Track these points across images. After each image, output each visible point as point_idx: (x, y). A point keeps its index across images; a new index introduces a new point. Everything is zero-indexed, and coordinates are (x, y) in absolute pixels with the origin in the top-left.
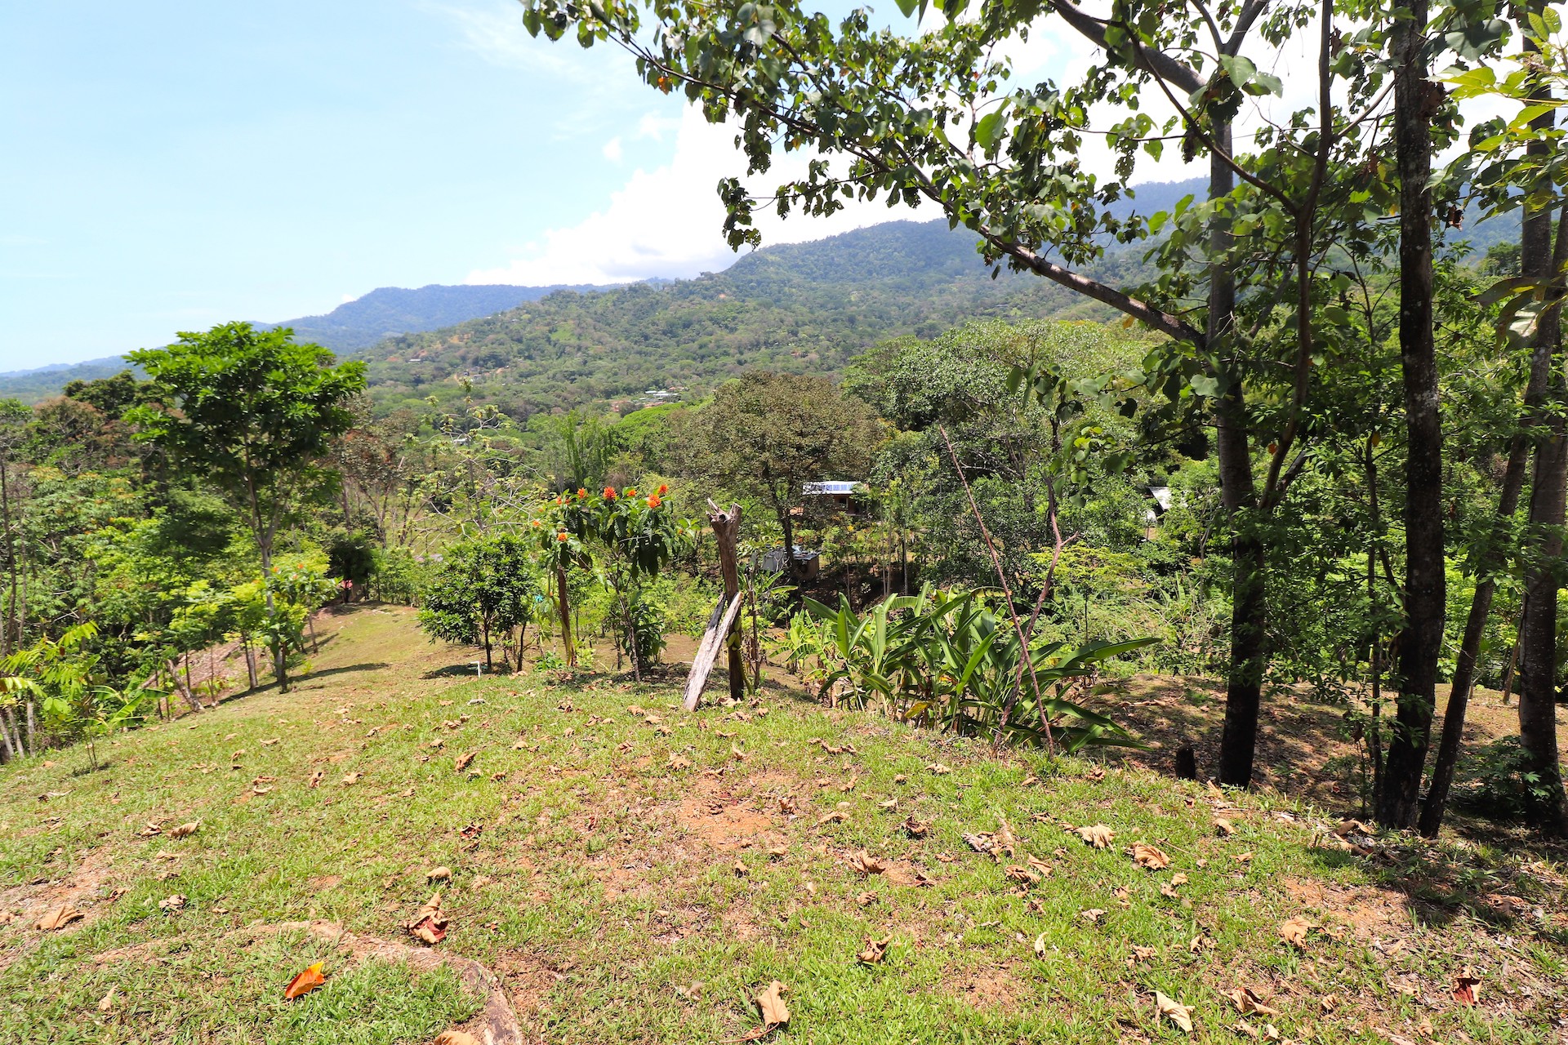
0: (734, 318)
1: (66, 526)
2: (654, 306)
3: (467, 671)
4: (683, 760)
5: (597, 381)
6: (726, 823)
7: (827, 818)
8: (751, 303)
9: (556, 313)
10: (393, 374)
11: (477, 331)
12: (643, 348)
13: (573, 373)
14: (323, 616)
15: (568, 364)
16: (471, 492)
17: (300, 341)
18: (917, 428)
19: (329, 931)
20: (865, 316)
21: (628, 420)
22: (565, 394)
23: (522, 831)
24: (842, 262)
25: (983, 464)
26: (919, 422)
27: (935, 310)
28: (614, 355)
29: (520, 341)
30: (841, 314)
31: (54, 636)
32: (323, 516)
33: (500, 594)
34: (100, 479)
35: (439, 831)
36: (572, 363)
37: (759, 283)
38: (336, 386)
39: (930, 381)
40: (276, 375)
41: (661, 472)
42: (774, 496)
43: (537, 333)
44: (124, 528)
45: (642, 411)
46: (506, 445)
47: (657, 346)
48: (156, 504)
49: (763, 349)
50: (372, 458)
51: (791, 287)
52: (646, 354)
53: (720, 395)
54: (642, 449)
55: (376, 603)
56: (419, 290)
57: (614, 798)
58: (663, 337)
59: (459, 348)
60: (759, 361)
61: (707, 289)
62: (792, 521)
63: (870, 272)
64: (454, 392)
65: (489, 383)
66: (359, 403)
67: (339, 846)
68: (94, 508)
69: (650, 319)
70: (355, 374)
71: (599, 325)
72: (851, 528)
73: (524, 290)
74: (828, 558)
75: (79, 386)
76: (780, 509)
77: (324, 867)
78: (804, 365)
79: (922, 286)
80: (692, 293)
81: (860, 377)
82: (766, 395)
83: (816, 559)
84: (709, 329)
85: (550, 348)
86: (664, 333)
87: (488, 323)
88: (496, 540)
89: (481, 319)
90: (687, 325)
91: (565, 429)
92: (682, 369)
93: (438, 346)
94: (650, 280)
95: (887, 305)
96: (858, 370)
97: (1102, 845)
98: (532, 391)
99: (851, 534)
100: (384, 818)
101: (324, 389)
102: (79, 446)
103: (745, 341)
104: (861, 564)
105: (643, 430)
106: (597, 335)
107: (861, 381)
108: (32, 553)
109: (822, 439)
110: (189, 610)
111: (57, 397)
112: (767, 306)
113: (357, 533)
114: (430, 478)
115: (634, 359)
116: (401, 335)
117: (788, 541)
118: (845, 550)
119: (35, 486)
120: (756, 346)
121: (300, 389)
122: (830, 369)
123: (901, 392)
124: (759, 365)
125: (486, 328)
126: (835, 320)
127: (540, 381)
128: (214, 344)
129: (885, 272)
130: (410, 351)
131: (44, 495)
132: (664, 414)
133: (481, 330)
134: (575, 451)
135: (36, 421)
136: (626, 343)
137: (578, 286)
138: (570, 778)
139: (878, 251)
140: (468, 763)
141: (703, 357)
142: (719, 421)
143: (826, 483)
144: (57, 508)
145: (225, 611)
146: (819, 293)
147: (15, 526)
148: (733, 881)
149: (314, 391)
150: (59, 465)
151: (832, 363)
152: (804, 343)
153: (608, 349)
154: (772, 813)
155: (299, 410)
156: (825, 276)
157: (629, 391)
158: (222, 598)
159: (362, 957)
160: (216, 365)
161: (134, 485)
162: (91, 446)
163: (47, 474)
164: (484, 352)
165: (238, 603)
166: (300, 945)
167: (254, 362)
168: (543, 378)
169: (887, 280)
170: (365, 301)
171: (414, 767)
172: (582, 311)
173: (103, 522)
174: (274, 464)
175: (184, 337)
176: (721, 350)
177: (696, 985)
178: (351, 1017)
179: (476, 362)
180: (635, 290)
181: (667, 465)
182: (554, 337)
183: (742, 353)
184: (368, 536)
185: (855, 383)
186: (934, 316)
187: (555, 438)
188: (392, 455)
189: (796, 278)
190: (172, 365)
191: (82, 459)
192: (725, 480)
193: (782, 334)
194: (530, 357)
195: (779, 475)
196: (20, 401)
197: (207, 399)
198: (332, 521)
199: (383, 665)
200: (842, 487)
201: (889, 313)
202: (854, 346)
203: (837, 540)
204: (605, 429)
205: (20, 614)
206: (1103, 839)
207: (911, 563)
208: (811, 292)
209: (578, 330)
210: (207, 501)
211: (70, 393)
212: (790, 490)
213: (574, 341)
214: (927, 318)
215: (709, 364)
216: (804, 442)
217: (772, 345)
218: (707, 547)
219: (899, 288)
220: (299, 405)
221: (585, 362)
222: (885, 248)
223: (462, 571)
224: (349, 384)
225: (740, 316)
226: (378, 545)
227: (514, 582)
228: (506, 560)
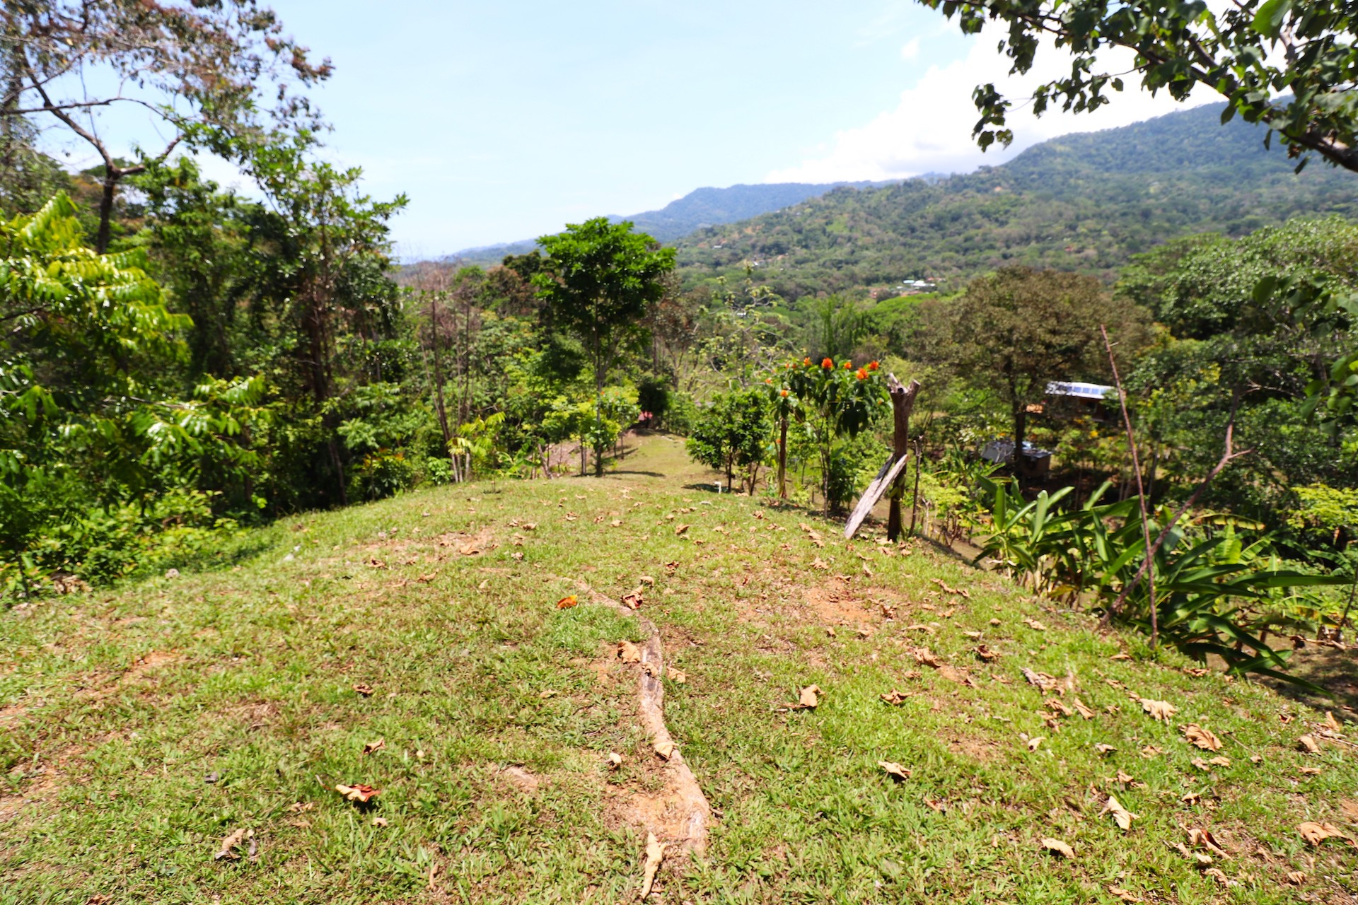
0: (1006, 212)
1: (496, 350)
2: (924, 200)
3: (713, 489)
4: (825, 565)
5: (861, 269)
6: (837, 609)
7: (915, 627)
8: (1028, 196)
9: (835, 207)
10: (701, 257)
11: (767, 223)
12: (909, 240)
13: (840, 262)
14: (631, 435)
15: (838, 253)
16: (740, 356)
17: (638, 230)
18: (1199, 337)
19: (584, 587)
20: (1164, 210)
21: (882, 306)
22: (831, 280)
23: (702, 575)
24: (1146, 149)
25: (1278, 385)
26: (1204, 329)
27: (1260, 204)
28: (879, 246)
29: (800, 232)
30: (1134, 207)
31: (484, 418)
32: (640, 362)
33: (744, 436)
34: (516, 322)
35: (655, 561)
36: (841, 253)
37: (1041, 175)
38: (656, 265)
39: (1222, 285)
40: (619, 256)
41: (904, 356)
42: (1012, 391)
43: (815, 226)
44: (527, 354)
45: (897, 299)
46: (774, 320)
47: (922, 238)
48: (544, 342)
49: (1033, 244)
50: (676, 322)
51: (1078, 178)
52: (911, 246)
53: (973, 287)
54: (890, 334)
55: (665, 432)
56: (729, 189)
57: (766, 573)
58: (930, 230)
59: (751, 237)
60: (1027, 255)
61: (982, 182)
62: (1027, 418)
63: (1180, 161)
64: (742, 274)
65: (770, 268)
66: (672, 280)
67: (602, 555)
68: (511, 340)
69: (919, 212)
70: (669, 256)
71: (871, 218)
72: (1095, 434)
73: (810, 187)
74: (1062, 460)
75: (510, 259)
76: (1016, 405)
77: (591, 562)
78: (1077, 261)
79: (1248, 175)
80: (966, 186)
81: (1139, 275)
82: (1021, 290)
83: (1047, 458)
84: (978, 223)
85: (824, 239)
86: (932, 226)
87: (777, 216)
88: (747, 394)
89: (772, 213)
90: (955, 218)
91: (825, 310)
92: (943, 260)
93: (736, 236)
94: (926, 175)
95: (1195, 198)
96: (1138, 269)
97: (1158, 717)
98: (802, 276)
99: (1094, 439)
100: (627, 548)
101: (648, 267)
102: (507, 299)
103: (1014, 235)
104: (1099, 471)
105: (894, 316)
106: (867, 227)
107: (1140, 281)
108: (477, 365)
109: (1075, 340)
110: (553, 414)
111: (498, 265)
112: (1047, 199)
113: (660, 378)
114: (712, 341)
115: (898, 250)
116: (709, 226)
117: (1020, 435)
118: (1082, 455)
119: (483, 322)
120: (1025, 240)
121: (633, 267)
122: (1108, 266)
123: (1181, 296)
124: (1026, 260)
125: (775, 220)
126: (1124, 214)
127: (812, 268)
128: (585, 232)
129: (1201, 160)
130: (715, 239)
131: (487, 329)
132: (916, 302)
133: (769, 223)
134: (830, 330)
135: (487, 281)
136: (892, 235)
137: (858, 183)
138: (742, 554)
139: (1196, 137)
140: (684, 531)
141: (966, 250)
142: (967, 312)
143: (1074, 385)
144: (493, 338)
145: (573, 418)
146: (1110, 185)
147: (471, 347)
148: (823, 637)
149: (641, 269)
150: (496, 310)
151: (1111, 259)
152: (1082, 238)
153: (875, 240)
154: (875, 614)
155: (632, 283)
156: (1121, 167)
157: (889, 280)
158: (572, 409)
159: (596, 602)
160: (585, 247)
161: (533, 329)
162: (514, 299)
163: (489, 316)
164: (770, 241)
165: (581, 414)
166: (569, 588)
167: (607, 246)
168: (814, 265)
169: (1201, 170)
170: (689, 198)
171: (653, 526)
172: (857, 206)
173: (515, 350)
174: (611, 320)
175: (570, 227)
176: (987, 244)
177: (768, 674)
178: (583, 622)
179: (762, 250)
180: (909, 185)
181: (910, 350)
182: (829, 229)
183: (1008, 247)
184: (666, 381)
185: (1130, 283)
186: (1258, 211)
187: (816, 318)
188: (690, 322)
189: (1086, 168)
190: (559, 246)
191: (508, 308)
192: (964, 369)
193: (1057, 228)
194: (806, 247)
195: (1023, 371)
196: (480, 267)
197: (577, 271)
198: (645, 367)
199: (661, 475)
200: (1094, 391)
201: (1196, 206)
202: (1142, 242)
203: (1076, 442)
204: (859, 312)
205: (469, 402)
206: (1161, 713)
207: (1160, 481)
208: (1101, 184)
209: (851, 223)
210: (572, 343)
211: (506, 263)
212: (1030, 387)
213: (846, 233)
214: (1248, 213)
215: (971, 257)
216: (1056, 340)
217: (1044, 239)
218: (936, 430)
219: (1215, 178)
220: (631, 278)
221: (853, 252)
222: (1206, 132)
223: (720, 414)
224: (664, 265)
225: (1013, 210)
226: (672, 389)
227: (755, 429)
228: (752, 410)
